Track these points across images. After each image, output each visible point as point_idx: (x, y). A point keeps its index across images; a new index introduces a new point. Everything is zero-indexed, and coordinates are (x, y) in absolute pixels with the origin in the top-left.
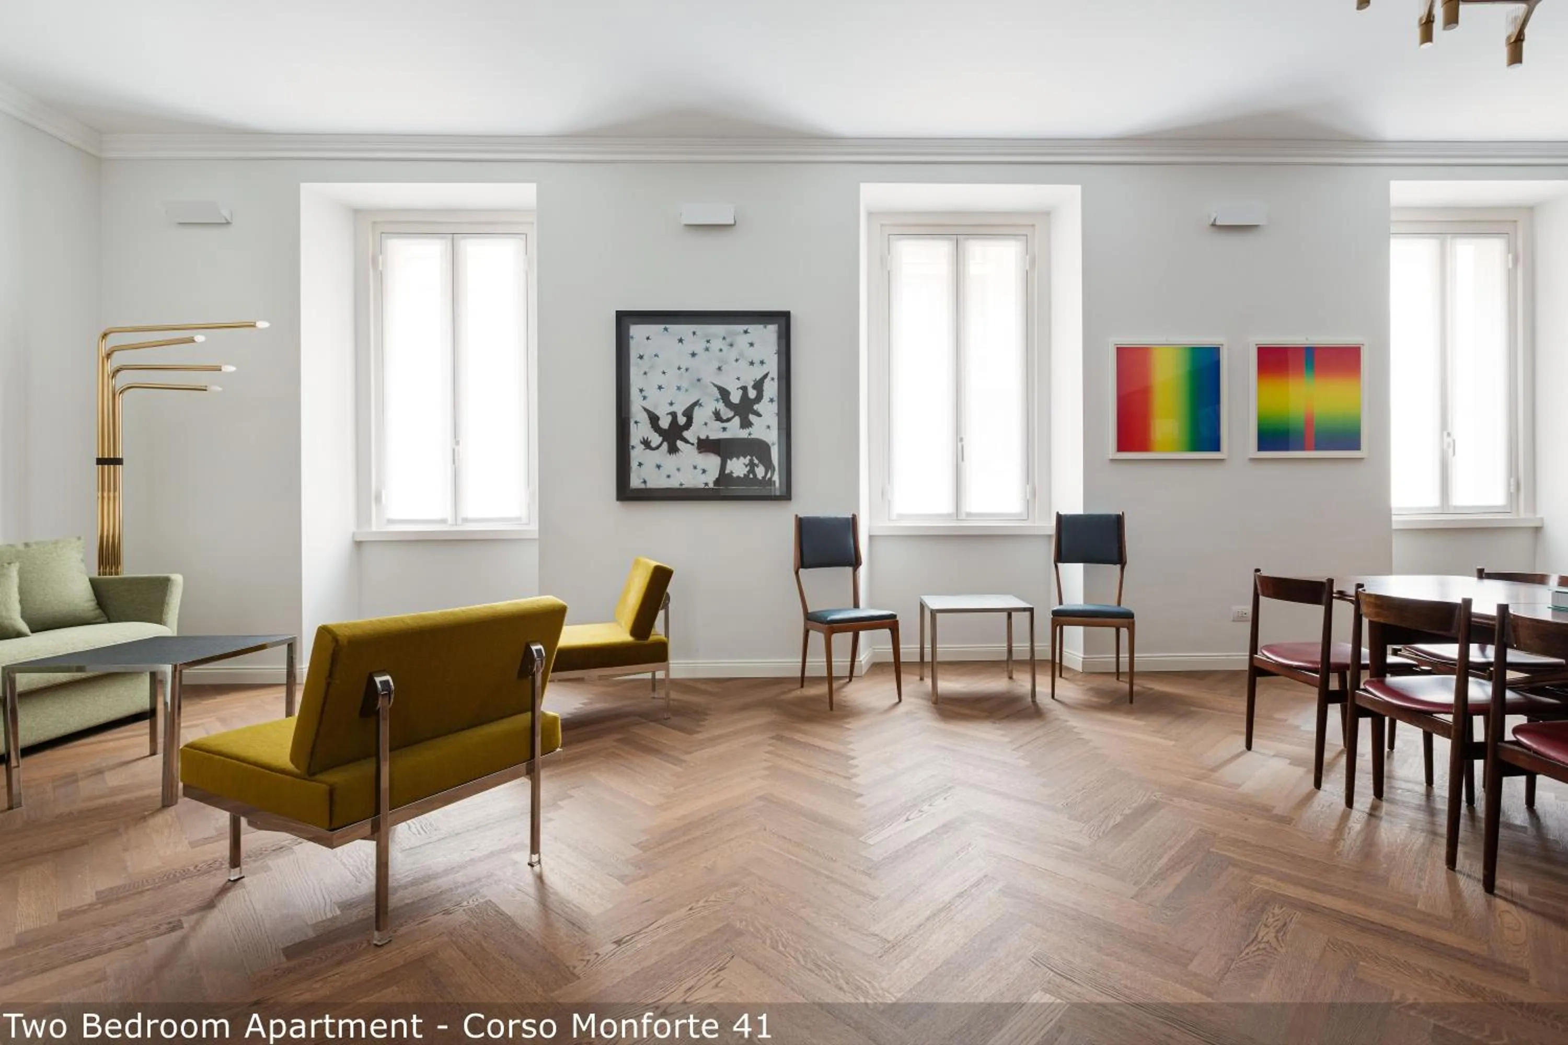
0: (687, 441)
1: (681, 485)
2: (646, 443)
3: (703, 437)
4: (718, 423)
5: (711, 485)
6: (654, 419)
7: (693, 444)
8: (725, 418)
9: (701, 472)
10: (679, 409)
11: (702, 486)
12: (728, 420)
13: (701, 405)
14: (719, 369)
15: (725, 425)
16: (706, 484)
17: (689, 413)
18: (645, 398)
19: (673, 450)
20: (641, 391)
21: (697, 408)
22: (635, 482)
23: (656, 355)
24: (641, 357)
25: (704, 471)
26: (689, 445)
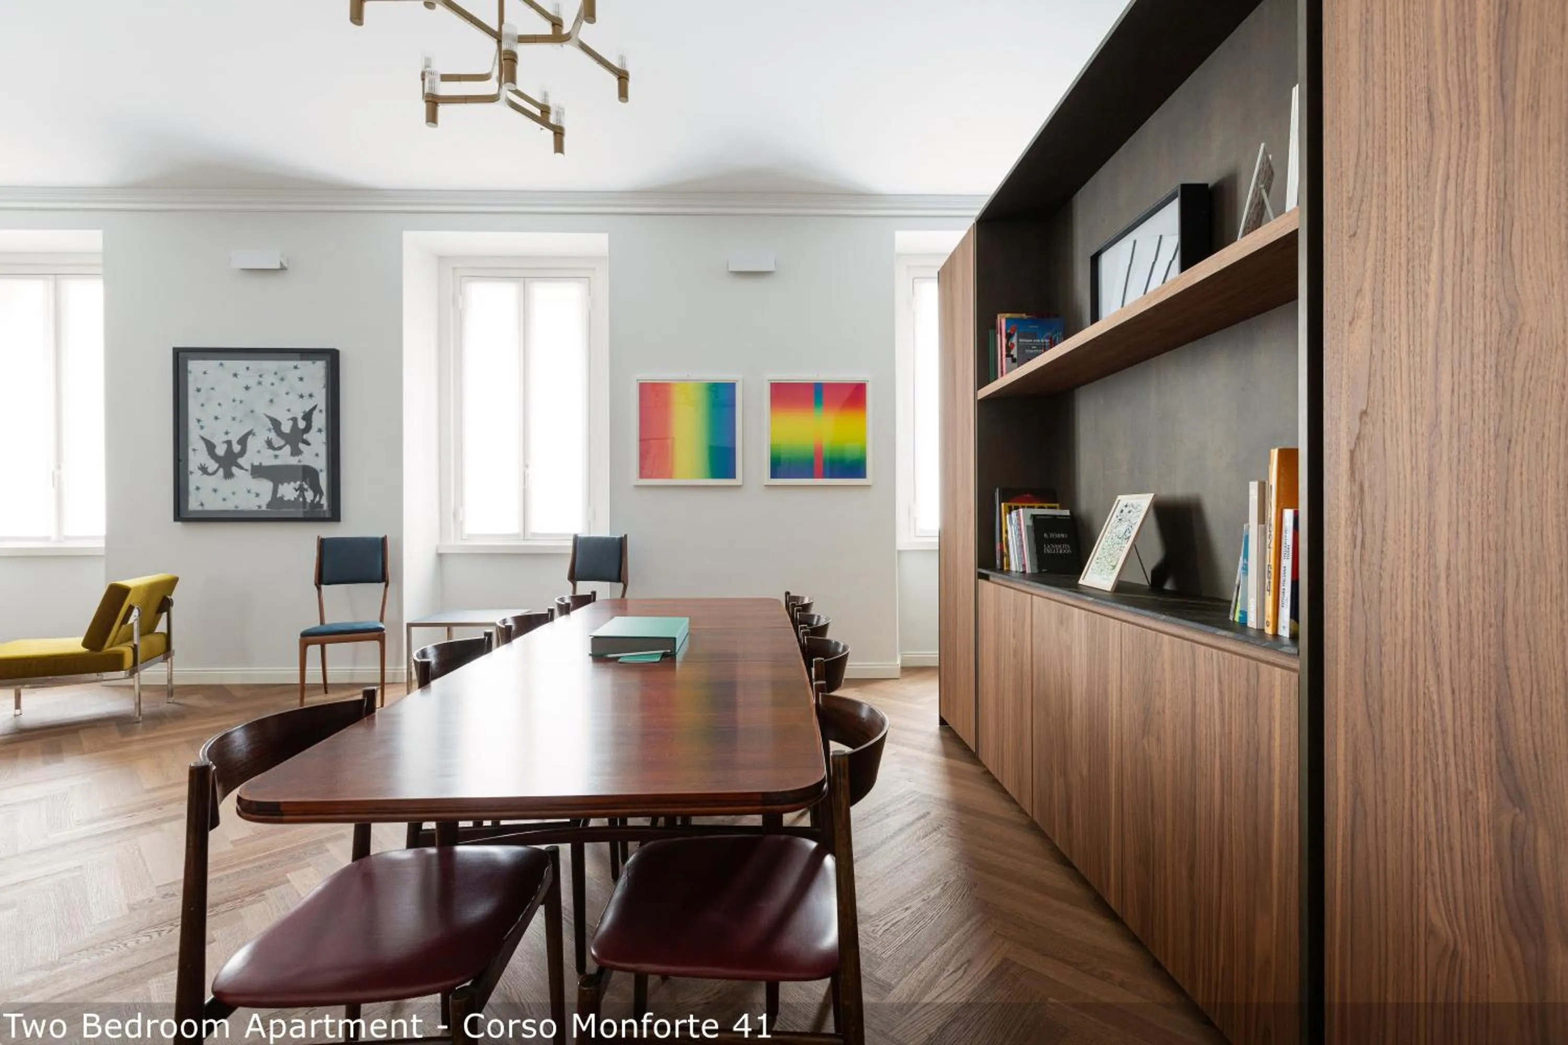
0: (241, 468)
1: (236, 507)
2: (204, 470)
3: (256, 463)
4: (271, 451)
5: (264, 508)
6: (210, 447)
7: (246, 470)
8: (276, 446)
9: (255, 495)
10: (234, 438)
11: (256, 508)
12: (280, 448)
13: (254, 435)
14: (271, 401)
15: (277, 452)
16: (260, 507)
17: (243, 441)
18: (202, 427)
19: (229, 475)
20: (199, 421)
21: (250, 437)
22: (193, 505)
23: (212, 389)
24: (199, 390)
25: (257, 495)
26: (243, 471)
